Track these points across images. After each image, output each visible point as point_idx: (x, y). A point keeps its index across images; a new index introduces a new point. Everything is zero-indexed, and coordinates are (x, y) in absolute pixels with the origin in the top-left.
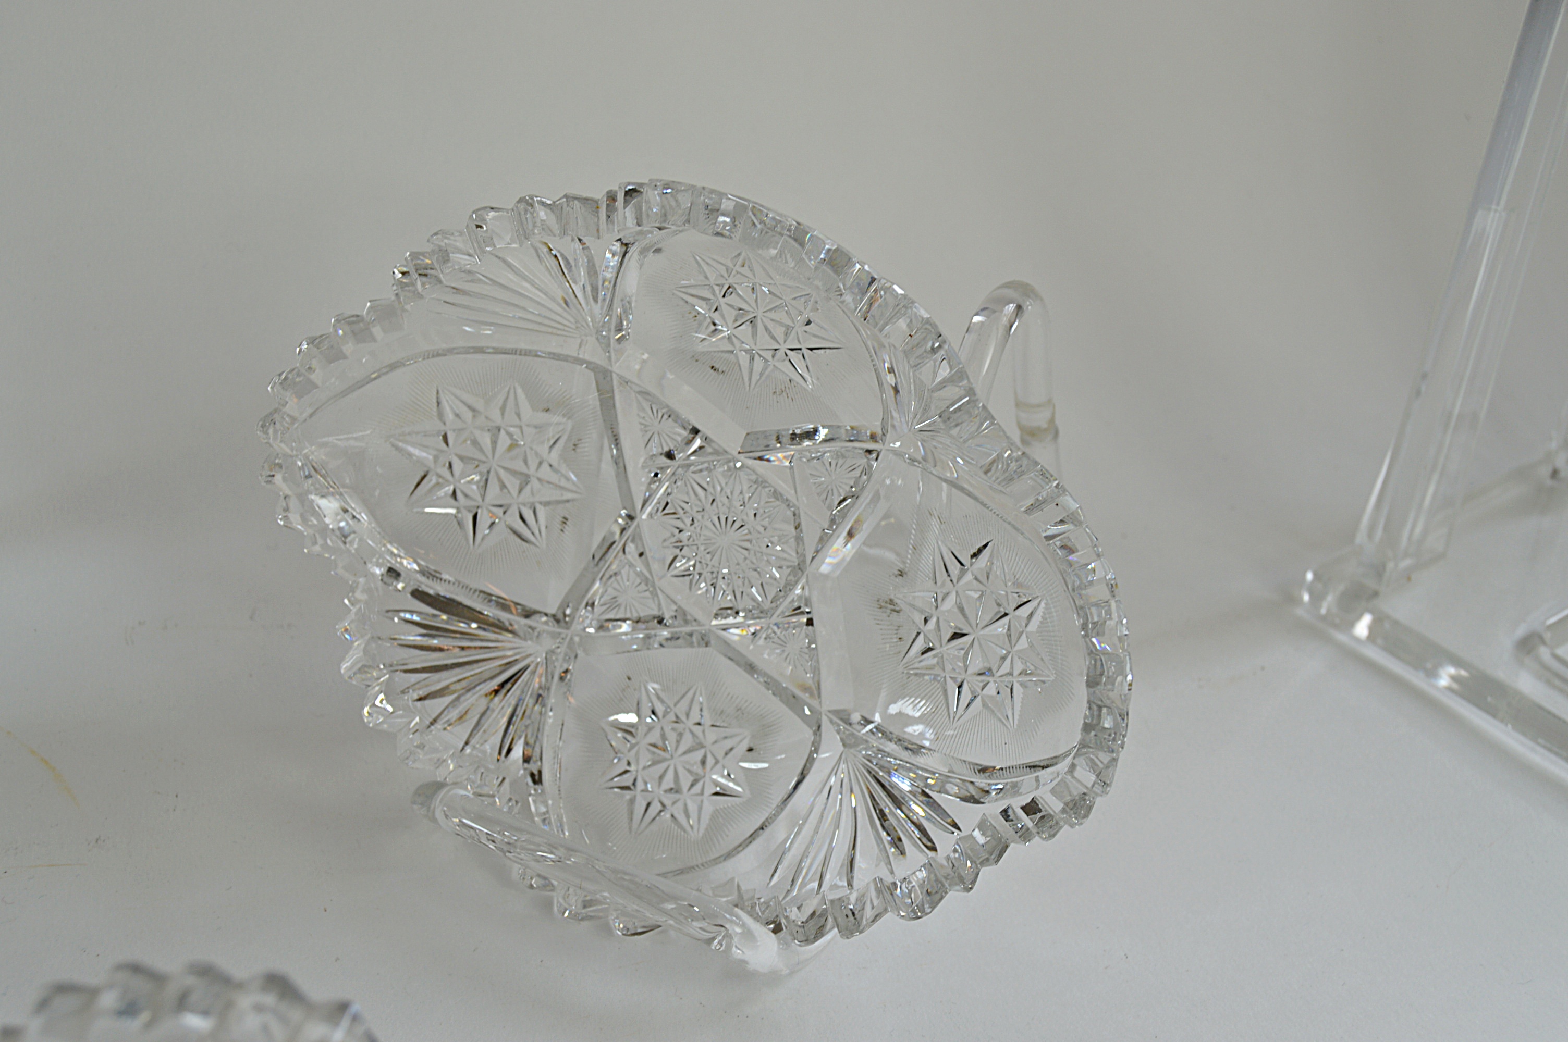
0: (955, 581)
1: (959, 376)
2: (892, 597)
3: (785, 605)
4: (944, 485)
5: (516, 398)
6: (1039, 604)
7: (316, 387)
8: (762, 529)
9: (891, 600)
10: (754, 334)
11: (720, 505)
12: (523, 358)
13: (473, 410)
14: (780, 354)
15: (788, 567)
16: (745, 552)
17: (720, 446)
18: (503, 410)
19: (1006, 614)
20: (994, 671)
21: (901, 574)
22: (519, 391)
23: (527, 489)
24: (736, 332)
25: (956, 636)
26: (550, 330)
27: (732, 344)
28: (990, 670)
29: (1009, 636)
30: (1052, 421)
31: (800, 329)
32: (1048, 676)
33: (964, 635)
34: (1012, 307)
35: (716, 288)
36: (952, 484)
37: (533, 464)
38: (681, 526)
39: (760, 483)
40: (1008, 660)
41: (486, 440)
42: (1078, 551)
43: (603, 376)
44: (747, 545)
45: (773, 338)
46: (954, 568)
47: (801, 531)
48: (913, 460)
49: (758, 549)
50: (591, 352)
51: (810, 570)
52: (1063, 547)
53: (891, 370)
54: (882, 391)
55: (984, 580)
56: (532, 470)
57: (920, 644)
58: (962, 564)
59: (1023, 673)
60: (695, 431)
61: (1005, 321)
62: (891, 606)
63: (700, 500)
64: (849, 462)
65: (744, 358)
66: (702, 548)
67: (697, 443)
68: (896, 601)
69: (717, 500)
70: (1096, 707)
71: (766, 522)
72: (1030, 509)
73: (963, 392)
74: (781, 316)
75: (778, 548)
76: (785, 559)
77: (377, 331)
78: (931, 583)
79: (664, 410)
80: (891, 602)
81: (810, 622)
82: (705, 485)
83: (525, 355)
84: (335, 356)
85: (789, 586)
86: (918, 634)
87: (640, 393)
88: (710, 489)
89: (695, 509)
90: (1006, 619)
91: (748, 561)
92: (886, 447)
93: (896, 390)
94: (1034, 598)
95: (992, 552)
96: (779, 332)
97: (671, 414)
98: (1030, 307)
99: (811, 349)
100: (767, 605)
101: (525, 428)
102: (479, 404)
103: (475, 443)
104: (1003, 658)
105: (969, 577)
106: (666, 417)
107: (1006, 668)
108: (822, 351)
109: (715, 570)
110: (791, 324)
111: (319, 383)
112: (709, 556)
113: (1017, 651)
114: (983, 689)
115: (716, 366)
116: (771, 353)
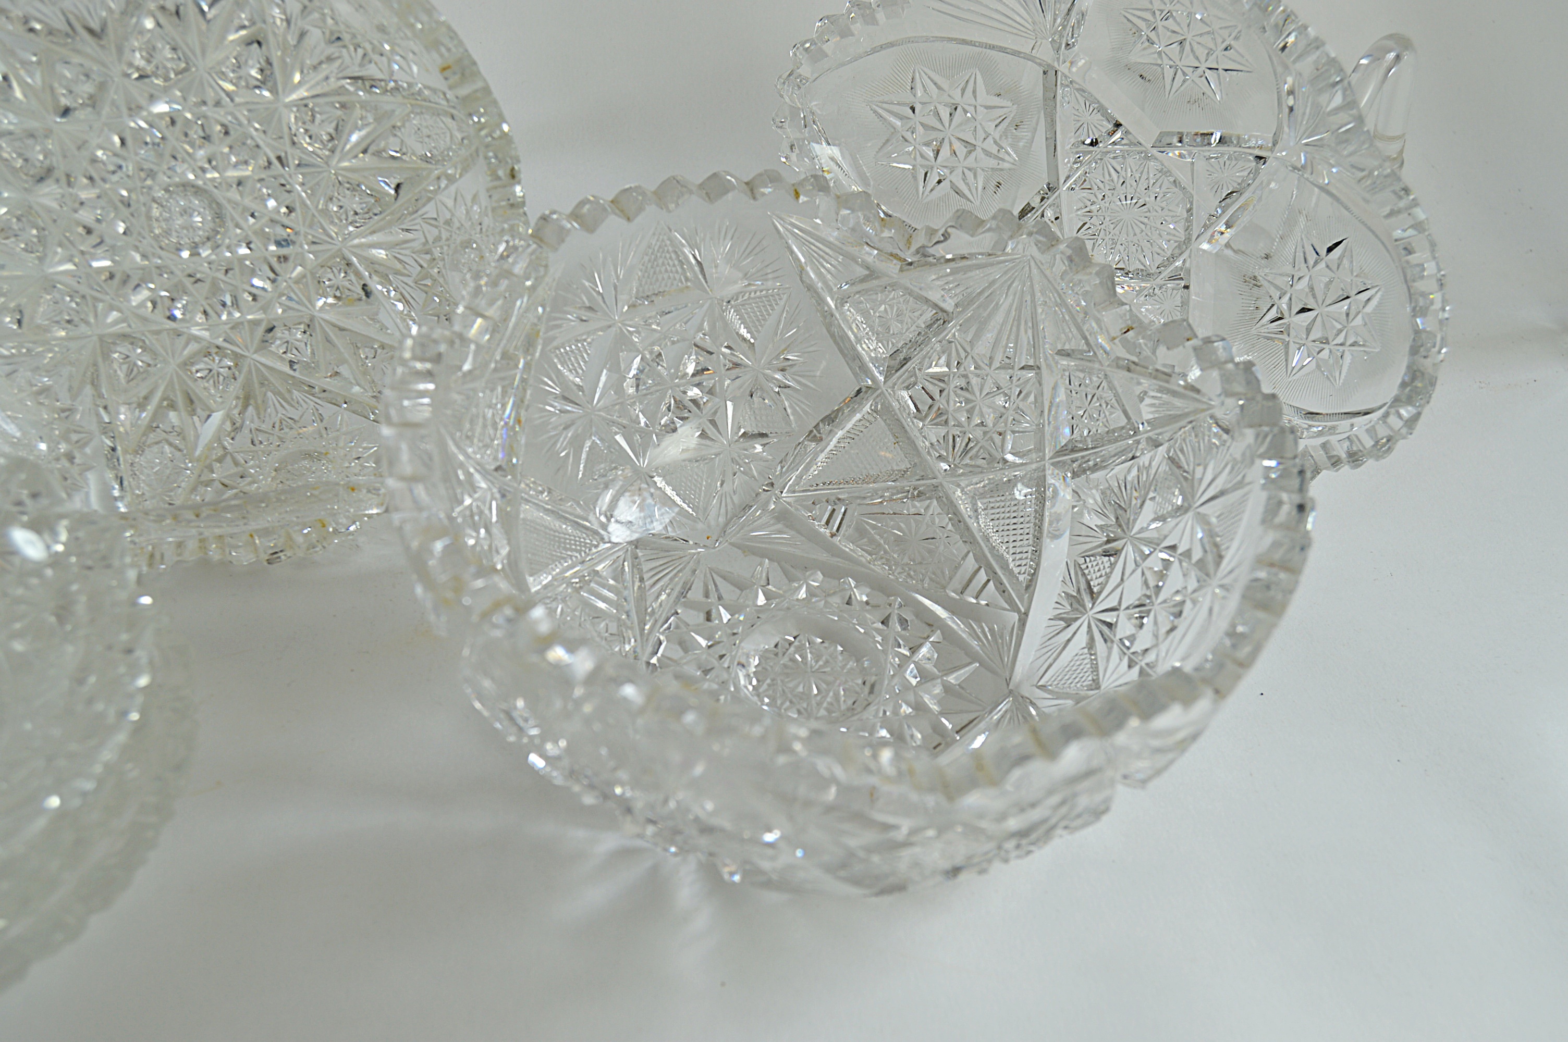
0: (1310, 267)
1: (1350, 104)
2: (1256, 274)
3: (1167, 273)
4: (1316, 190)
5: (975, 83)
6: (1376, 293)
7: (827, 56)
8: (1159, 210)
9: (1255, 277)
10: (1182, 51)
11: (1129, 186)
12: (989, 51)
13: (939, 88)
14: (1200, 71)
15: (1176, 242)
16: (1143, 226)
17: (1135, 138)
18: (963, 90)
19: (1348, 297)
20: (1330, 340)
21: (1267, 257)
22: (979, 77)
23: (973, 154)
24: (1166, 49)
25: (1303, 310)
26: (1015, 31)
27: (1162, 59)
28: (1327, 339)
29: (1348, 315)
30: (1401, 152)
31: (1219, 52)
32: (1375, 348)
33: (1309, 310)
34: (1392, 55)
35: (1158, 13)
36: (1323, 189)
37: (981, 135)
38: (1093, 199)
39: (1165, 172)
40: (1343, 334)
41: (944, 114)
42: (1415, 252)
43: (1049, 73)
44: (1146, 220)
45: (1197, 58)
46: (1312, 257)
47: (1192, 215)
48: (1295, 168)
49: (1153, 224)
50: (1045, 53)
51: (1194, 246)
52: (1405, 249)
53: (1291, 92)
54: (1280, 111)
55: (1334, 268)
56: (978, 143)
57: (1273, 314)
58: (1317, 253)
59: (1354, 344)
60: (1118, 125)
61: (1385, 65)
62: (1254, 281)
63: (1112, 181)
64: (1241, 164)
65: (1169, 73)
66: (1108, 219)
67: (1118, 135)
68: (1259, 278)
69: (1127, 182)
70: (1414, 373)
71: (1164, 204)
72: (1389, 216)
73: (1350, 119)
74: (1207, 40)
75: (1172, 226)
76: (1174, 235)
77: (880, 16)
78: (1291, 267)
79: (1096, 106)
80: (1255, 278)
81: (1186, 287)
82: (1119, 169)
83: (990, 48)
84: (845, 33)
85: (1173, 258)
86: (1273, 305)
87: (1078, 90)
88: (1123, 173)
89: (1108, 187)
90: (1348, 301)
91: (1144, 234)
92: (1274, 155)
93: (1291, 109)
94: (1373, 287)
95: (1346, 248)
96: (1201, 52)
97: (1102, 110)
98: (1407, 57)
99: (1226, 70)
100: (1154, 270)
101: (978, 107)
102: (945, 86)
103: (937, 114)
104: (1340, 331)
105: (1322, 265)
106: (1095, 111)
107: (1340, 339)
108: (1235, 73)
109: (1116, 238)
110: (1214, 48)
111: (829, 52)
112: (1112, 226)
113: (1352, 327)
114: (1318, 353)
115: (1144, 75)
116: (1191, 69)
